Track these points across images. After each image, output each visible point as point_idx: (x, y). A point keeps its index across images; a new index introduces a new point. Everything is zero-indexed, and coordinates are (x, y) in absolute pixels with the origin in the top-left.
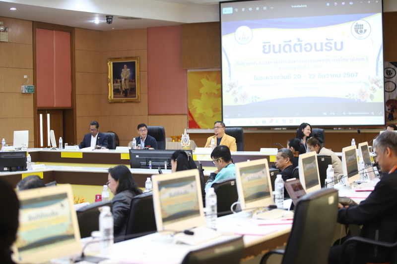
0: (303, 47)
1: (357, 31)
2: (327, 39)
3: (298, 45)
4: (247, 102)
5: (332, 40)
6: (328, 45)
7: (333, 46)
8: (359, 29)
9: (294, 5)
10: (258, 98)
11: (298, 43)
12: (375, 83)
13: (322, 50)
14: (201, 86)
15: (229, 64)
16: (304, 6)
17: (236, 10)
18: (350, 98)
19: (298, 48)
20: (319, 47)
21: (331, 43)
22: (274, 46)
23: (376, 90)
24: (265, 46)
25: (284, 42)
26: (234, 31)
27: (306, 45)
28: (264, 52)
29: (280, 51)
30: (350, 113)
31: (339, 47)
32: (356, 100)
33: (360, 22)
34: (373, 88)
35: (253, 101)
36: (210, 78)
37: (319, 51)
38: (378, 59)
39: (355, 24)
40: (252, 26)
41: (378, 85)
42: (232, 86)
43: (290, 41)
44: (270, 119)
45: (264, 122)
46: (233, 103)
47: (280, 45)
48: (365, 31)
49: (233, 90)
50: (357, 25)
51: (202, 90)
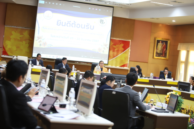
0: (76, 25)
1: (101, 22)
2: (87, 24)
3: (74, 24)
4: (46, 47)
5: (89, 24)
6: (87, 26)
7: (89, 27)
8: (102, 21)
9: (74, 6)
10: (52, 45)
11: (74, 23)
13: (84, 28)
14: (12, 34)
15: (39, 28)
16: (79, 7)
17: (46, 2)
18: (94, 51)
19: (73, 25)
20: (83, 27)
21: (89, 26)
22: (62, 22)
24: (58, 22)
25: (68, 22)
26: (44, 12)
27: (77, 24)
28: (57, 24)
29: (65, 25)
30: (93, 57)
31: (92, 28)
32: (97, 52)
33: (102, 19)
34: (104, 48)
35: (49, 46)
36: (17, 31)
37: (83, 28)
38: (108, 36)
39: (100, 19)
40: (53, 12)
41: (106, 47)
42: (39, 38)
43: (70, 22)
44: (56, 56)
45: (53, 57)
46: (38, 46)
47: (65, 23)
48: (104, 23)
49: (39, 40)
50: (101, 20)
51: (11, 37)
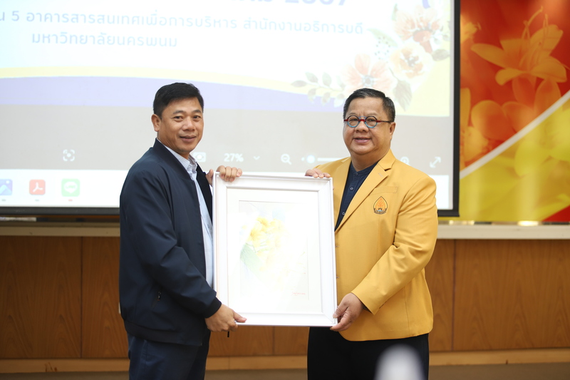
12: (418, 36)
18: (313, 92)
23: (420, 67)
34: (407, 55)
41: (428, 47)
